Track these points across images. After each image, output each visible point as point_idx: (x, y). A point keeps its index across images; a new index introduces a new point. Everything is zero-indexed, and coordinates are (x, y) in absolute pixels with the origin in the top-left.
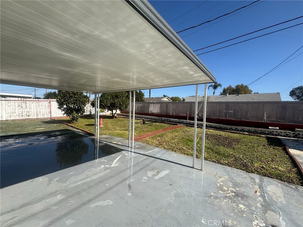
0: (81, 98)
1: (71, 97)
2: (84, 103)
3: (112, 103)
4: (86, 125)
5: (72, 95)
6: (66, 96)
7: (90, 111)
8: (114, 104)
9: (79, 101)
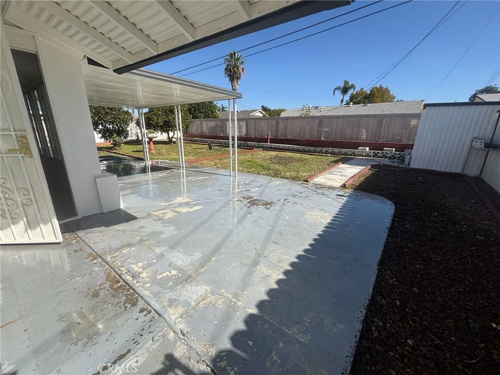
0: (121, 114)
1: (107, 113)
2: (126, 121)
3: (165, 121)
4: (133, 152)
5: (108, 111)
6: (100, 113)
7: (137, 135)
8: (168, 122)
9: (119, 118)
